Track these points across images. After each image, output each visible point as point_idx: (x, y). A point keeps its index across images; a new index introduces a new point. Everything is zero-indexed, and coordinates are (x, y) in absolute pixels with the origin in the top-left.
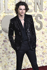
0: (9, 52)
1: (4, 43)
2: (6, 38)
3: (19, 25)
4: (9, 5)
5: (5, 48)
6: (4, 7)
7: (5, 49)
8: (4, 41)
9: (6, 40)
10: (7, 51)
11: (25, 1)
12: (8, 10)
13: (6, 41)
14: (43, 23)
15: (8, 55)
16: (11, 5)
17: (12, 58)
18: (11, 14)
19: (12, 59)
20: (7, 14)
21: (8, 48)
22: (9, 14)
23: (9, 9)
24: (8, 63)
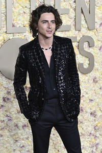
0: (16, 125)
1: (5, 104)
2: (9, 93)
3: (38, 61)
4: (16, 14)
5: (7, 116)
6: (3, 18)
7: (6, 119)
8: (4, 100)
9: (9, 97)
10: (11, 124)
11: (54, 5)
12: (13, 26)
13: (8, 99)
14: (95, 58)
15: (14, 132)
16: (19, 14)
17: (23, 139)
18: (20, 37)
19: (23, 142)
20: (11, 36)
21: (15, 116)
22: (17, 36)
23: (16, 24)
24: (14, 150)
